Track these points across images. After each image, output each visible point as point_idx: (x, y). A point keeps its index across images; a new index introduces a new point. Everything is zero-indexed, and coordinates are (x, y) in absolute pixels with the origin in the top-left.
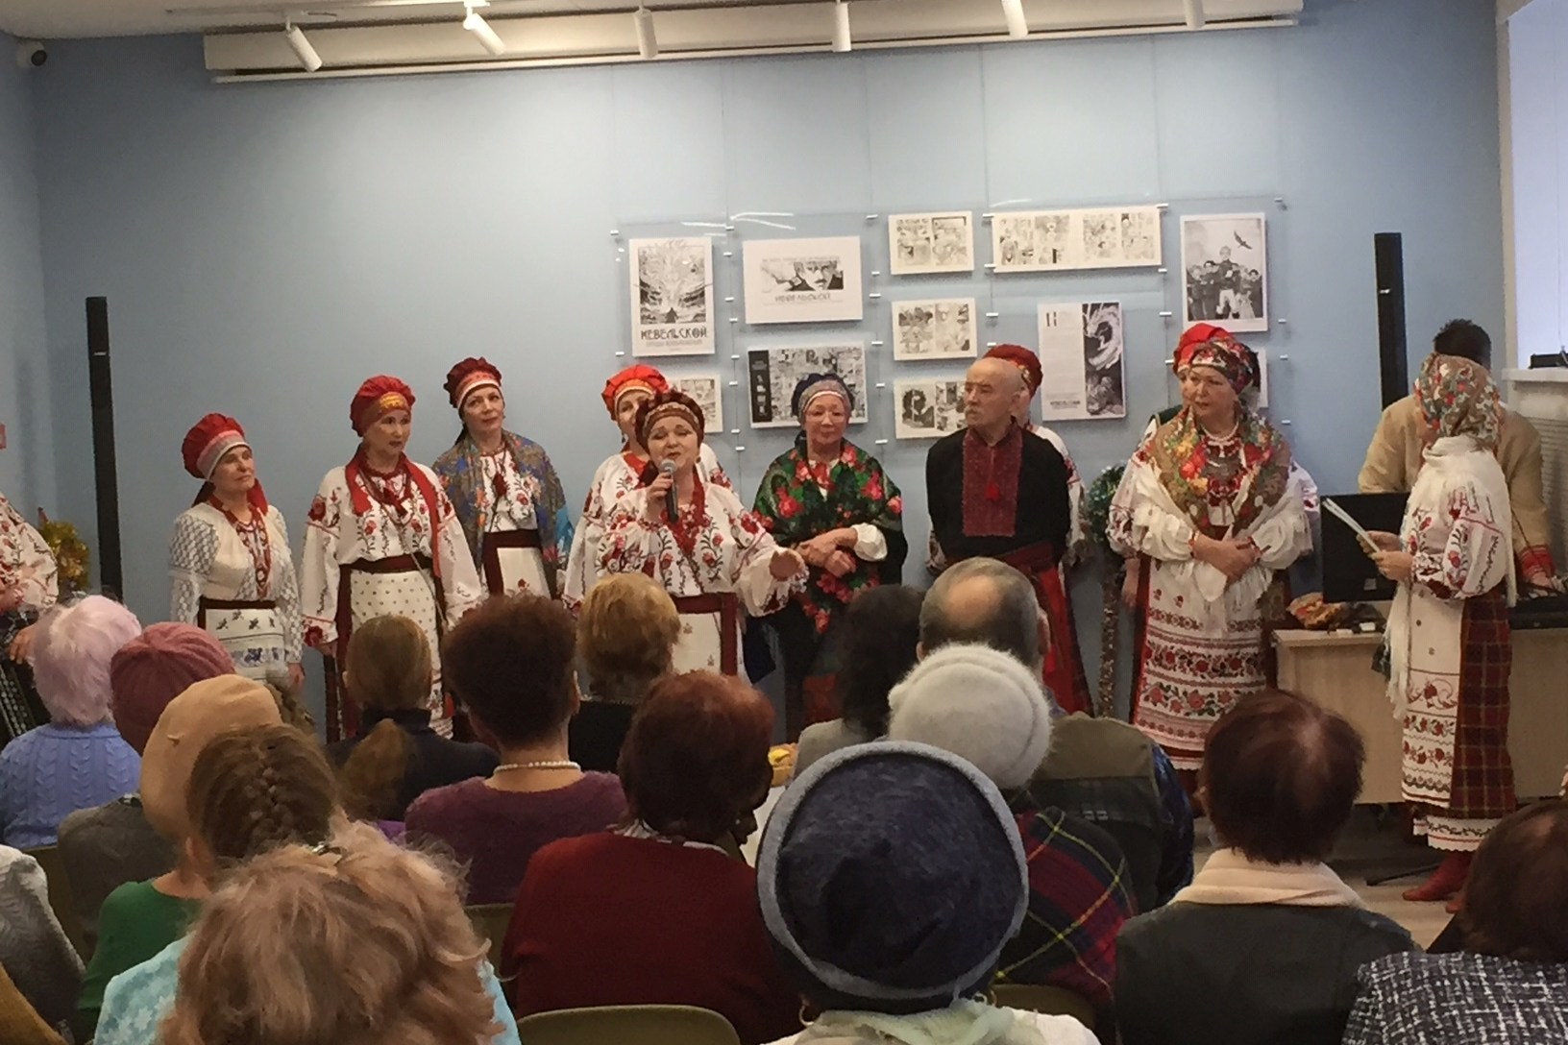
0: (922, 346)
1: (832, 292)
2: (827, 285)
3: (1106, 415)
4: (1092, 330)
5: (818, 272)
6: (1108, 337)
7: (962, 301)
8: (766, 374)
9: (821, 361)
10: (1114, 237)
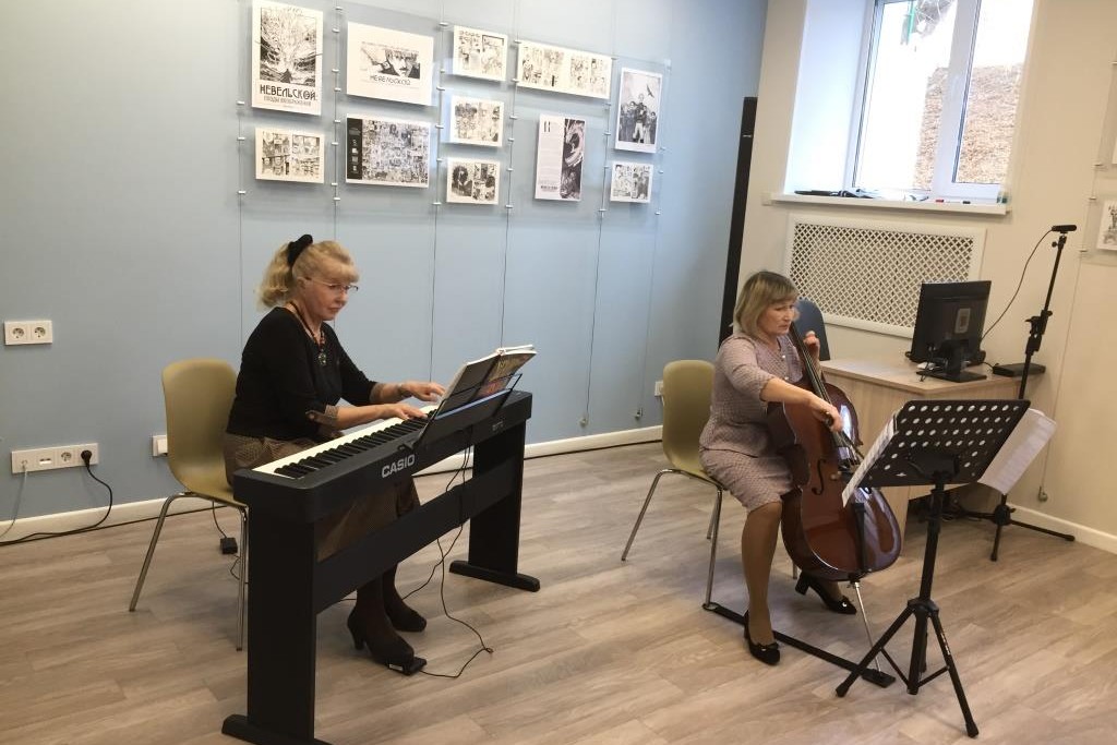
0: (469, 134)
1: (412, 80)
2: (409, 72)
3: (570, 199)
4: (569, 138)
5: (403, 61)
6: (576, 146)
7: (496, 104)
8: (359, 139)
9: (400, 134)
10: (586, 74)
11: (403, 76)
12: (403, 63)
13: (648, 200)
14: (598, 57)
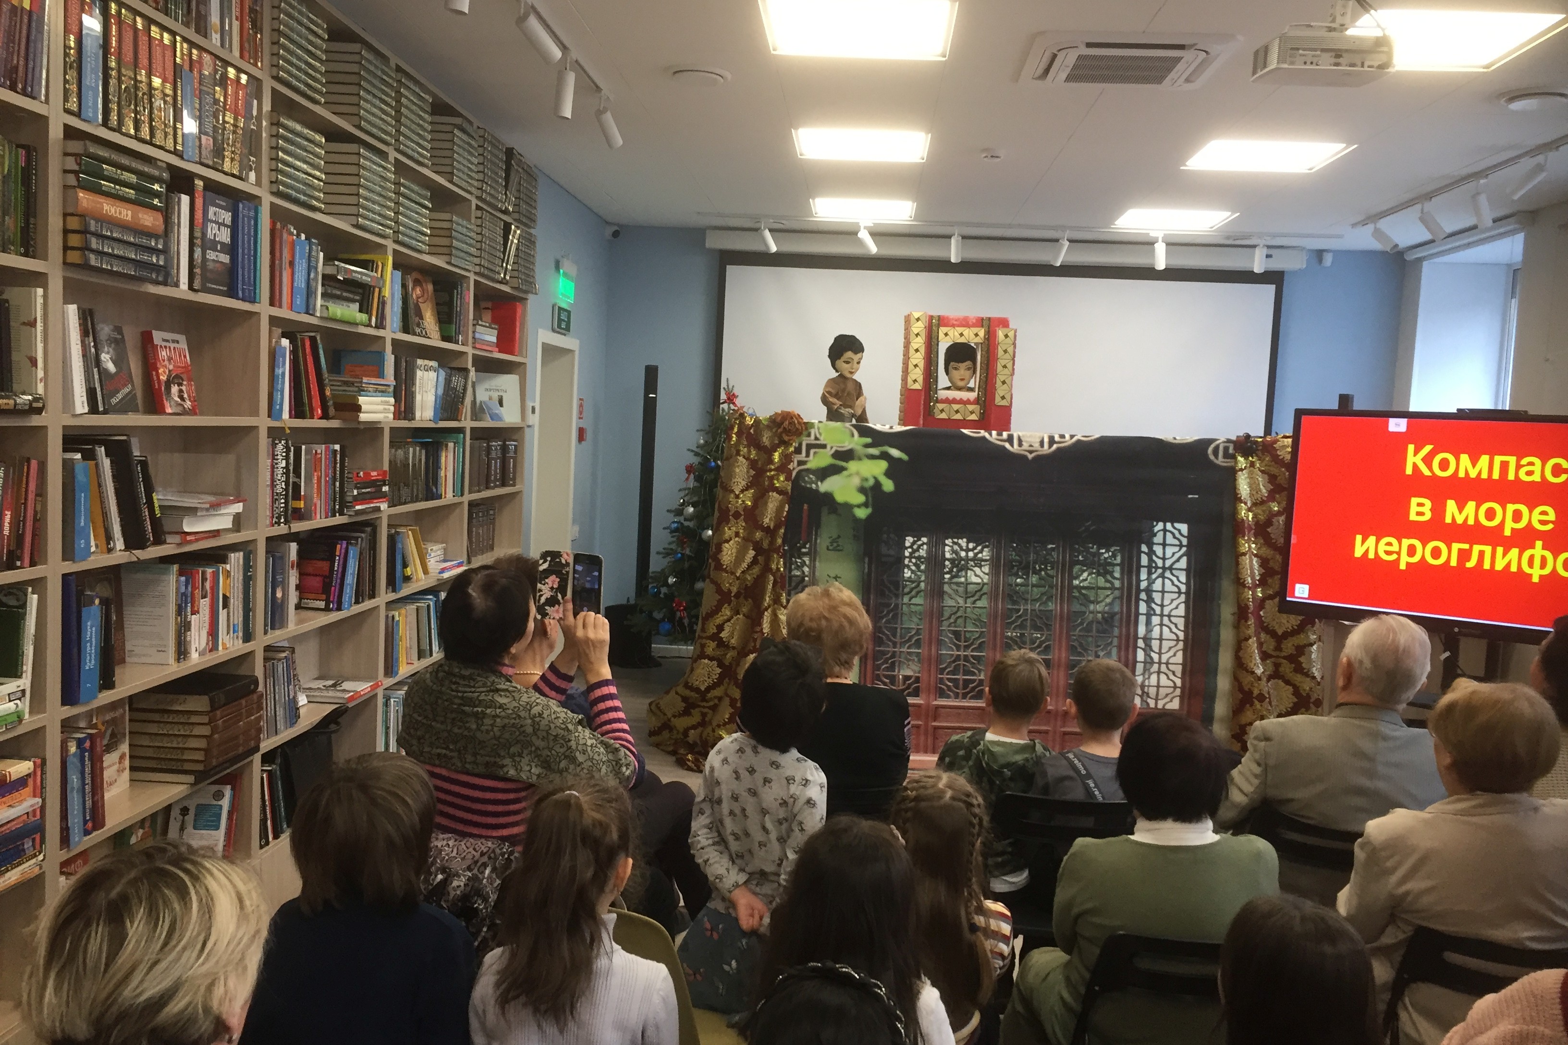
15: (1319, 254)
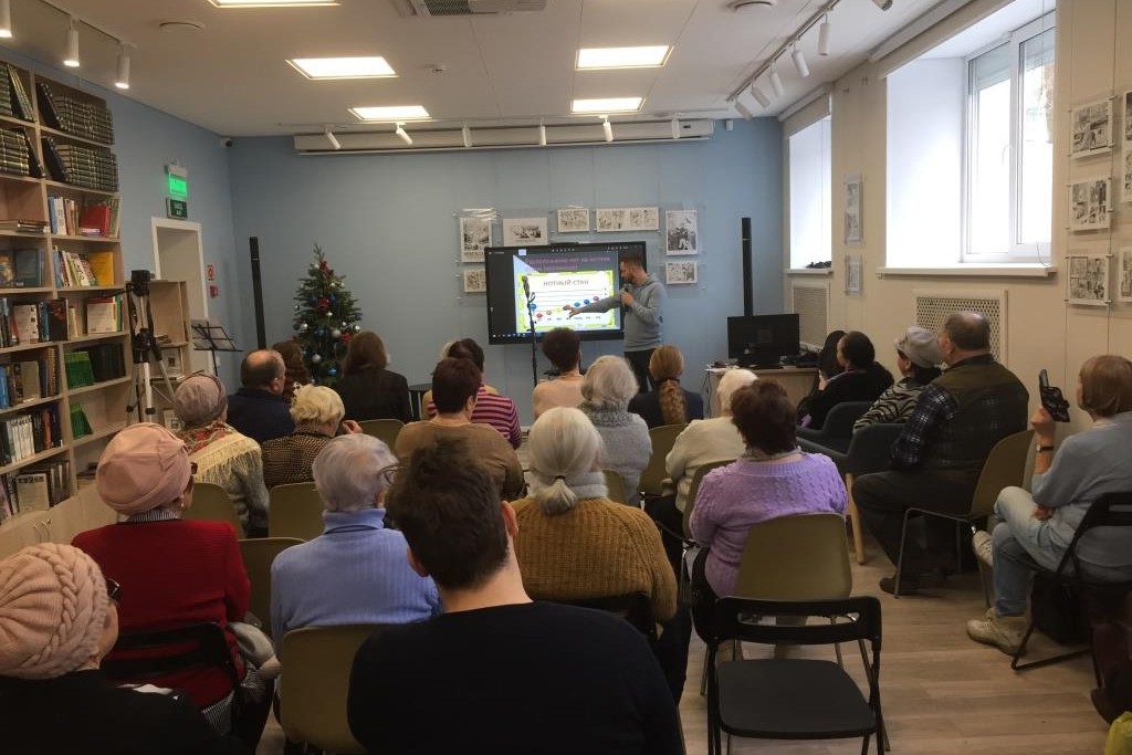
1: (536, 239)
2: (535, 236)
10: (642, 219)
11: (532, 238)
12: (531, 232)
13: (695, 281)
14: (647, 209)
15: (725, 121)
